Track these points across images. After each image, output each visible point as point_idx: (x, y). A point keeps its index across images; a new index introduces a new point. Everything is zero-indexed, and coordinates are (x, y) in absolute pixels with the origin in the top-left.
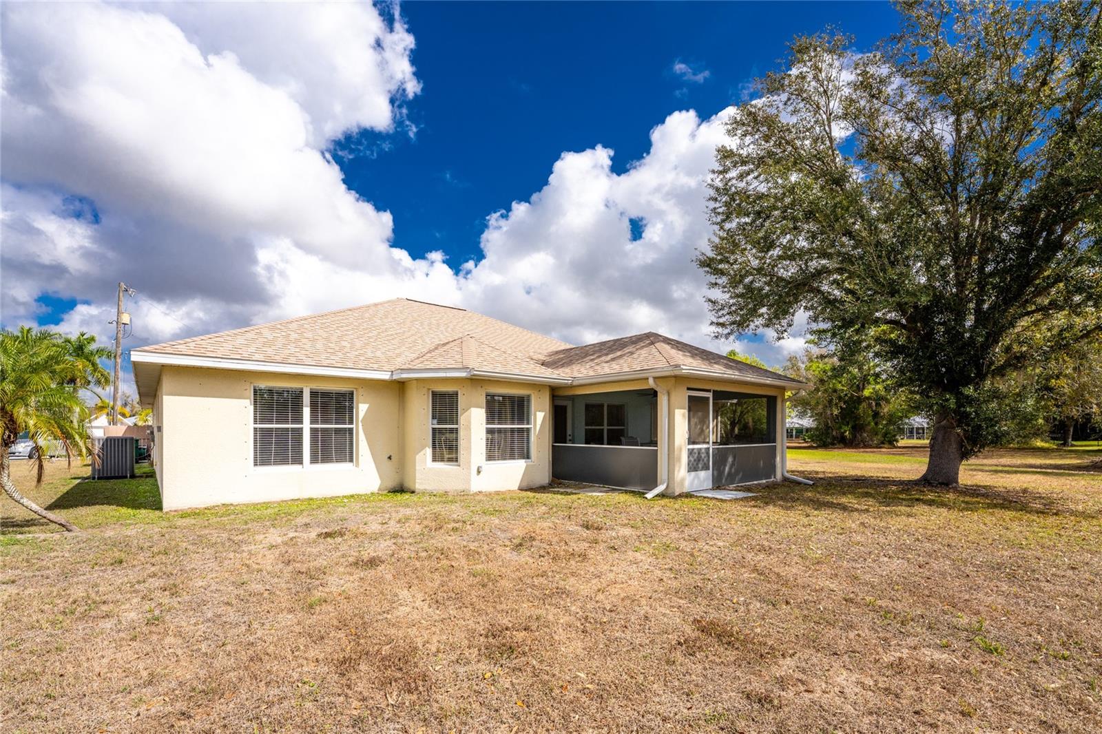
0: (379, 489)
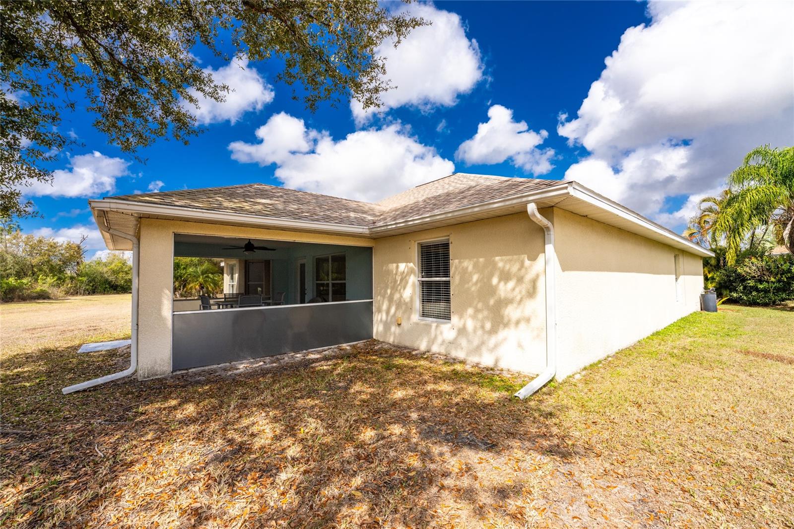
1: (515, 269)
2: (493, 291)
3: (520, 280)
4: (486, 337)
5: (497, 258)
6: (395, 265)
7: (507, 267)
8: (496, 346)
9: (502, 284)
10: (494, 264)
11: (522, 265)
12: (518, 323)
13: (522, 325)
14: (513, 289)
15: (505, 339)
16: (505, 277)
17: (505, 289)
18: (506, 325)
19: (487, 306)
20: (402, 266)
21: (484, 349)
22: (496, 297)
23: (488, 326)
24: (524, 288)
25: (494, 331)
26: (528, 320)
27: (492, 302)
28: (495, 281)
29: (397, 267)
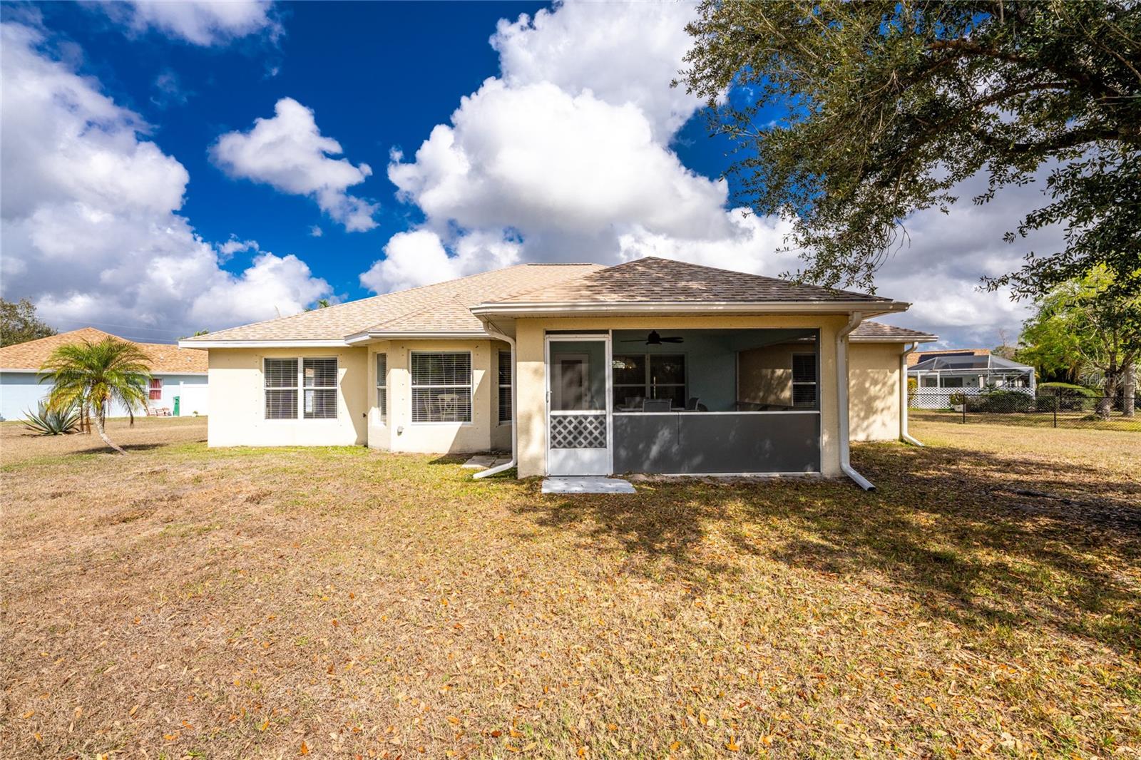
0: (356, 443)
1: (881, 377)
2: (866, 391)
3: (884, 384)
4: (860, 422)
5: (869, 370)
6: (770, 371)
7: (876, 376)
8: (868, 427)
9: (872, 387)
10: (868, 374)
11: (886, 375)
12: (882, 410)
13: (885, 412)
14: (880, 390)
15: (874, 421)
16: (875, 382)
17: (874, 390)
18: (875, 412)
19: (862, 402)
20: (779, 372)
21: (859, 430)
22: (868, 396)
23: (862, 414)
24: (886, 389)
25: (866, 417)
26: (889, 408)
27: (865, 398)
28: (867, 385)
29: (773, 372)
